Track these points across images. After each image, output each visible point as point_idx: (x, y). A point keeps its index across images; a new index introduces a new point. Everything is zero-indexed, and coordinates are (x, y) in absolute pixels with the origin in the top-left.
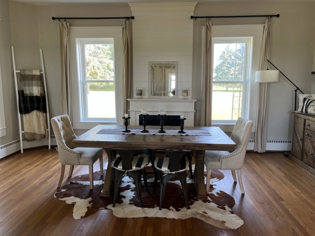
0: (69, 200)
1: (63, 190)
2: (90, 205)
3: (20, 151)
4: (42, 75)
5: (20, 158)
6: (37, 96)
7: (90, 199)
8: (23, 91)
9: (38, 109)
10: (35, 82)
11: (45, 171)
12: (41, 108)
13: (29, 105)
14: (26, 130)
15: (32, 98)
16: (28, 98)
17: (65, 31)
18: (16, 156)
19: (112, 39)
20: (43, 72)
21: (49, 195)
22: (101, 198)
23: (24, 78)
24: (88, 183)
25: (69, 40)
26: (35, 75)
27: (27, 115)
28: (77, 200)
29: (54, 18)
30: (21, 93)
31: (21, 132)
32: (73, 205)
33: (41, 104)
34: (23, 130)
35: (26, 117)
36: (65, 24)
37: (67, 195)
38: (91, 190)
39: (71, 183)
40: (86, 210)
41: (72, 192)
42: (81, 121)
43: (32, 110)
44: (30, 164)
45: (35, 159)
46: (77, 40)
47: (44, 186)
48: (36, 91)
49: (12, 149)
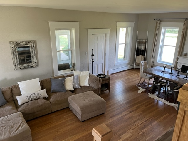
0: (139, 88)
1: (139, 85)
2: (144, 91)
3: (133, 68)
4: (146, 41)
5: (133, 71)
6: (143, 50)
7: (145, 90)
8: (138, 47)
9: (142, 54)
10: (143, 44)
11: (137, 77)
12: (143, 54)
13: (139, 53)
14: (137, 62)
15: (141, 50)
16: (139, 50)
17: (158, 25)
18: (132, 70)
19: (178, 28)
20: (147, 41)
21: (135, 84)
22: (149, 90)
23: (140, 43)
24: (147, 85)
25: (159, 28)
26: (143, 42)
27: (138, 56)
28: (142, 88)
29: (155, 19)
30: (138, 48)
31: (135, 62)
32: (139, 89)
33: (144, 53)
34: (136, 61)
35: (138, 57)
36: (158, 22)
37: (139, 86)
38: (147, 88)
39: (143, 84)
40: (142, 92)
41: (142, 86)
42: (157, 62)
43: (140, 55)
44: (134, 74)
45: (137, 72)
46: (163, 28)
47: (135, 82)
48: (142, 48)
49: (131, 67)
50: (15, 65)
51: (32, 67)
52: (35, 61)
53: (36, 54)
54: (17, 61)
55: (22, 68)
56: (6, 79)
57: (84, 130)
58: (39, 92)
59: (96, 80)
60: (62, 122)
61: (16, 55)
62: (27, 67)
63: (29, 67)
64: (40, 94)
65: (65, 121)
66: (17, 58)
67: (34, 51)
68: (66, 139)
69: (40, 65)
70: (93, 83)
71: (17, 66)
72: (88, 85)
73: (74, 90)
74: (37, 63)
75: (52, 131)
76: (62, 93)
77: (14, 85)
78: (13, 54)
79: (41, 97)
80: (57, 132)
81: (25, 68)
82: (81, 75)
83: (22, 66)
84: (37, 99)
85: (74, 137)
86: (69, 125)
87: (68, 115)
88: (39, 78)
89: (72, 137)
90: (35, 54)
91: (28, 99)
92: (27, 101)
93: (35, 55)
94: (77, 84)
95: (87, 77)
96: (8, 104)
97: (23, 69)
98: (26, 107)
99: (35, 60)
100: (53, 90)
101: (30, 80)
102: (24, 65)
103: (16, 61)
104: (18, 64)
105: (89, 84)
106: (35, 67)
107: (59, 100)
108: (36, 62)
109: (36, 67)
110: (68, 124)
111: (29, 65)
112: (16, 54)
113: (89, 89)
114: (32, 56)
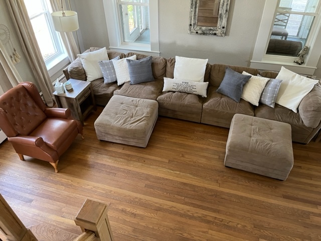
50: (191, 25)
51: (215, 34)
52: (223, 25)
53: (229, 11)
54: (195, 18)
55: (199, 32)
56: (174, 43)
57: (217, 180)
58: (195, 84)
59: (312, 109)
60: (201, 146)
61: (196, 7)
62: (208, 32)
63: (210, 34)
64: (194, 87)
65: (205, 146)
66: (195, 13)
67: (227, 4)
68: (181, 174)
69: (230, 34)
70: (306, 111)
71: (192, 27)
72: (295, 111)
73: (257, 105)
74: (225, 29)
75: (178, 149)
76: (231, 101)
77: (172, 58)
78: (192, 4)
79: (194, 93)
80: (182, 155)
81: (204, 34)
82: (290, 82)
83: (200, 29)
84: (188, 94)
85: (194, 179)
86: (204, 157)
87: (218, 142)
88: (207, 60)
89: (191, 176)
90: (227, 11)
91: (176, 87)
92: (174, 90)
93: (225, 14)
94: (269, 98)
95: (303, 92)
96: (154, 82)
97: (201, 34)
98: (167, 98)
99: (224, 22)
100: (220, 89)
101: (192, 59)
102: (204, 28)
103: (192, 18)
104: (194, 24)
105: (298, 109)
106: (220, 35)
107: (217, 111)
108: (223, 28)
109: (222, 36)
110: (206, 154)
111: (211, 30)
112: (196, 5)
113: (288, 120)
114: (221, 14)
